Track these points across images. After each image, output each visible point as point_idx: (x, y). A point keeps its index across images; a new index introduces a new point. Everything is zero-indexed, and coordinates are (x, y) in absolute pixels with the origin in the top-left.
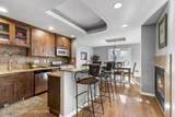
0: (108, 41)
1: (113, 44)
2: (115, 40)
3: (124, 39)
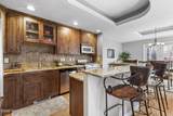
0: (143, 34)
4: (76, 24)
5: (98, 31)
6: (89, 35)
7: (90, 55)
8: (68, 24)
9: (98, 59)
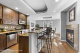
0: (44, 18)
1: (46, 19)
2: (47, 18)
3: (51, 17)
4: (17, 9)
5: (28, 14)
6: (23, 15)
7: (23, 25)
8: (10, 7)
9: (28, 27)
